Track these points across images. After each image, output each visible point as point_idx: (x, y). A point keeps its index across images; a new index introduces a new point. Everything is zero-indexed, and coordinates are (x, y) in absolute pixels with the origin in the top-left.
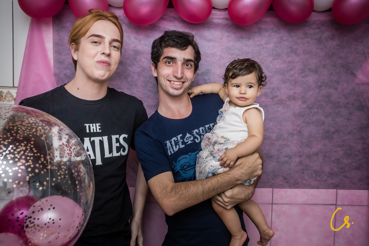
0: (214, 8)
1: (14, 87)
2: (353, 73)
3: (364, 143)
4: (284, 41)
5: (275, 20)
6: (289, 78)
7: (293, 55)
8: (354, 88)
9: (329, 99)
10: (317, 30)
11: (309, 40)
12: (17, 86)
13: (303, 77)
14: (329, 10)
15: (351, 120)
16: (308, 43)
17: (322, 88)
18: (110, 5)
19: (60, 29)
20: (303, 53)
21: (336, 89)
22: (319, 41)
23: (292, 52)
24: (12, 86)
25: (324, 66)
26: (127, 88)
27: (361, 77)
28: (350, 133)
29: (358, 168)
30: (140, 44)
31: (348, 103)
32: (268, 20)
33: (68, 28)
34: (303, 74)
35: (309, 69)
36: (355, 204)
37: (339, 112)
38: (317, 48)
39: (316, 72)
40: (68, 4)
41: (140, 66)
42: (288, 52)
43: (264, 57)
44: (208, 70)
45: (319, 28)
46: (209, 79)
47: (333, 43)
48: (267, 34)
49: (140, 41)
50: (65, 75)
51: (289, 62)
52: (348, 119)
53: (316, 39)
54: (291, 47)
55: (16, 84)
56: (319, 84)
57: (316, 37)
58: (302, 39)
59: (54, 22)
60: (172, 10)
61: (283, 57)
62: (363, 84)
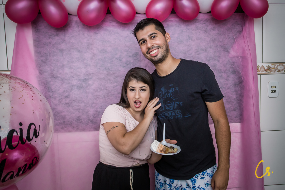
0: (137, 13)
1: (8, 70)
2: (228, 51)
3: (237, 94)
4: (184, 32)
5: (177, 19)
6: (189, 55)
7: (190, 41)
8: (229, 60)
9: (215, 68)
10: (204, 25)
11: (200, 31)
12: (10, 70)
13: (198, 54)
14: (210, 12)
15: (229, 80)
16: (199, 33)
17: (210, 61)
18: (69, 14)
19: (37, 30)
20: (197, 39)
21: (219, 61)
22: (206, 31)
23: (190, 39)
24: (7, 70)
25: (210, 47)
26: (84, 68)
27: (233, 53)
28: (229, 88)
29: (234, 110)
30: (91, 38)
31: (226, 70)
32: (172, 19)
33: (42, 30)
34: (198, 53)
35: (201, 49)
36: (234, 132)
37: (221, 75)
38: (205, 36)
39: (206, 51)
40: (40, 14)
41: (92, 53)
42: (187, 39)
43: (172, 43)
44: (137, 53)
45: (205, 23)
46: (137, 59)
47: (214, 33)
48: (173, 28)
49: (91, 36)
50: (42, 60)
51: (188, 45)
52: (227, 80)
53: (204, 30)
54: (188, 36)
55: (10, 69)
56: (208, 58)
57: (203, 29)
58: (195, 31)
59: (32, 26)
60: (110, 15)
61: (184, 43)
62: (234, 57)
